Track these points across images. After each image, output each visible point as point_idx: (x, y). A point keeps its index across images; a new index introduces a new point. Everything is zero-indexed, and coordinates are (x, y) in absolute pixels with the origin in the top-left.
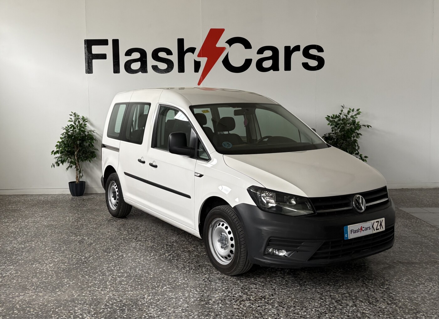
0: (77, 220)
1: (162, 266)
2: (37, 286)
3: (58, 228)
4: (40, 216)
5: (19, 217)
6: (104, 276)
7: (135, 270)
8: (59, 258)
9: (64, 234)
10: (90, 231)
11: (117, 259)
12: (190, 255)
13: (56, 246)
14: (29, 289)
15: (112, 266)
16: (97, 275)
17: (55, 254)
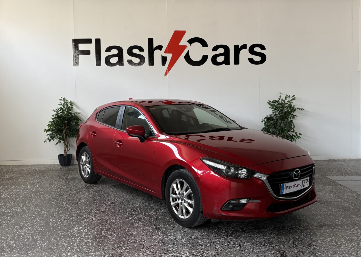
0: (60, 187)
1: (125, 229)
2: (13, 248)
3: (43, 194)
4: (30, 184)
5: (13, 184)
6: (73, 238)
7: (101, 232)
8: (39, 221)
9: (47, 200)
10: (69, 197)
11: (87, 222)
12: (150, 218)
13: (38, 210)
14: (5, 251)
15: (82, 228)
16: (67, 237)
17: (36, 218)
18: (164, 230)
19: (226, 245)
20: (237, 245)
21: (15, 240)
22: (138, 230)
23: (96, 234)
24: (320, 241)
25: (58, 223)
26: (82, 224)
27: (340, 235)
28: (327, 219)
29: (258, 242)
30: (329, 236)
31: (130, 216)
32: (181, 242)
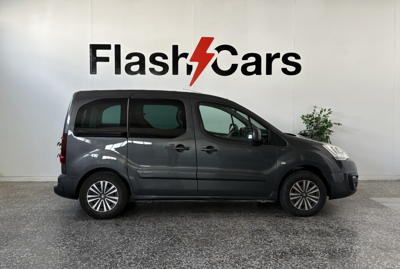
1: (166, 249)
2: (53, 268)
3: (65, 213)
4: (48, 202)
5: (29, 202)
6: (114, 258)
7: (142, 253)
8: (70, 241)
9: (72, 219)
11: (123, 243)
12: (190, 239)
13: (66, 230)
15: (120, 249)
16: (107, 257)
17: (66, 237)
18: (208, 251)
19: (279, 267)
20: (289, 267)
21: (53, 260)
22: (180, 251)
23: (137, 255)
25: (93, 243)
26: (118, 244)
27: (396, 258)
28: (379, 243)
29: (311, 265)
31: (168, 237)
32: (229, 263)
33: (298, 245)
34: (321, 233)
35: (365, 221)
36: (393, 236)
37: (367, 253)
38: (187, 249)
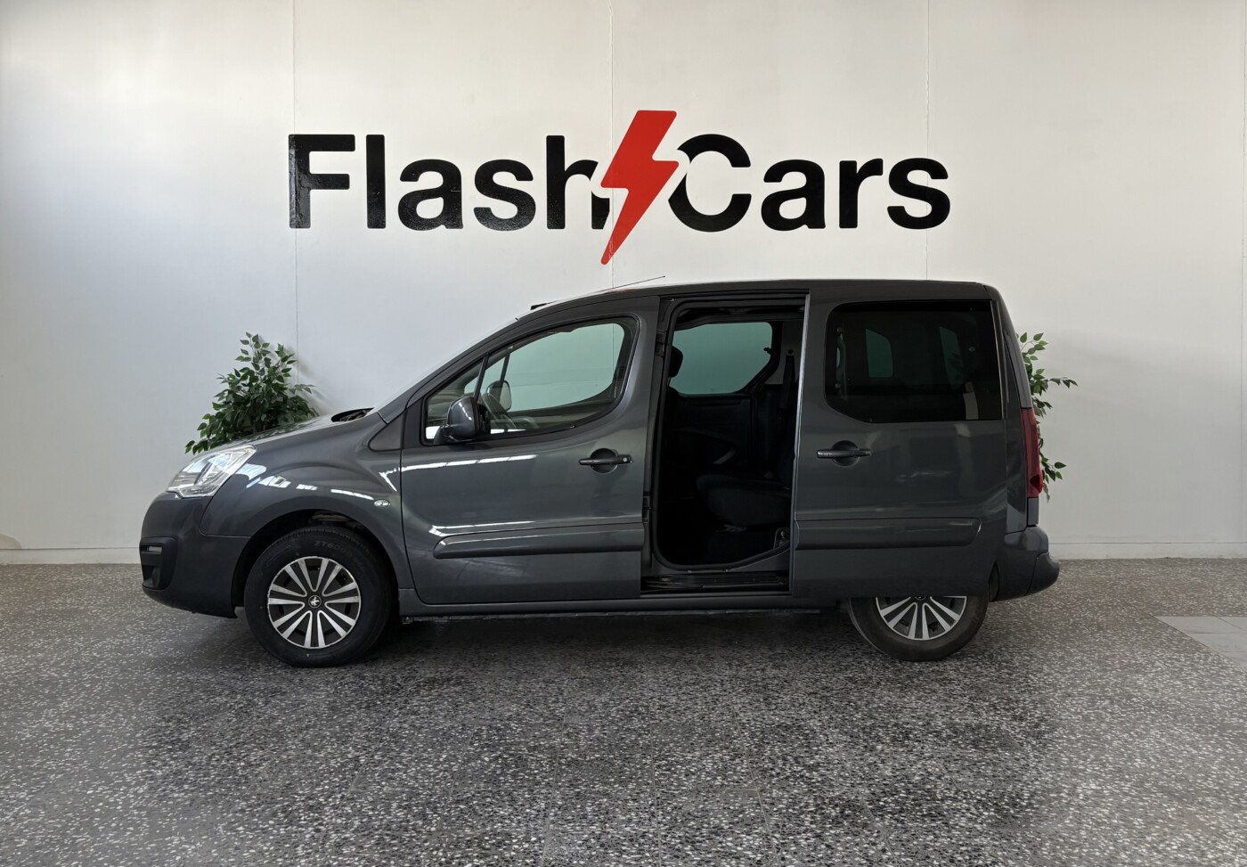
1: (468, 796)
6: (292, 826)
8: (172, 766)
12: (555, 760)
13: (168, 726)
15: (322, 791)
16: (271, 822)
18: (605, 800)
19: (822, 858)
20: (857, 859)
21: (94, 832)
22: (513, 800)
23: (371, 813)
24: (1147, 848)
25: (240, 774)
26: (321, 777)
27: (1213, 826)
28: (1166, 771)
29: (931, 849)
30: (1176, 832)
31: (486, 752)
32: (664, 844)
33: (901, 781)
34: (983, 738)
35: (1130, 697)
36: (1213, 746)
37: (1119, 807)
38: (539, 793)
